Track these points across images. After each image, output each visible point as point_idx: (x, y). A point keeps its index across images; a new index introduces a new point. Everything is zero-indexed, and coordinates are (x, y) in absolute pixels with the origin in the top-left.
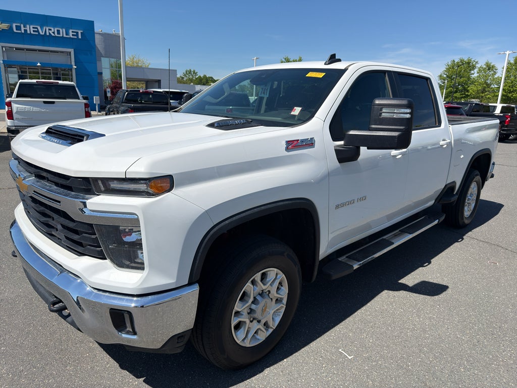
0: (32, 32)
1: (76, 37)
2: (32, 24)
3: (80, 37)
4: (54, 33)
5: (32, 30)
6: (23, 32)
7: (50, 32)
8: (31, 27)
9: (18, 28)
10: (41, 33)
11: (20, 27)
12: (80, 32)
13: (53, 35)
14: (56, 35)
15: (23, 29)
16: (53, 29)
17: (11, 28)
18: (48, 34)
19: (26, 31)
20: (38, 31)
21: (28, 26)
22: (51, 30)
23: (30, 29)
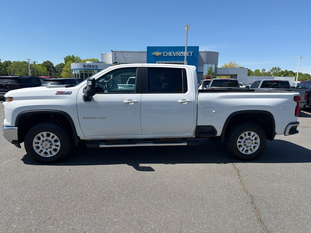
0: (171, 55)
1: (189, 55)
2: (171, 52)
3: (191, 55)
4: (180, 54)
5: (171, 54)
6: (167, 55)
7: (178, 54)
8: (171, 53)
9: (165, 54)
10: (174, 55)
11: (166, 53)
12: (191, 53)
13: (179, 55)
14: (181, 55)
15: (167, 54)
16: (179, 53)
17: (162, 54)
18: (177, 55)
19: (168, 55)
20: (173, 55)
21: (169, 53)
22: (178, 53)
23: (170, 54)
